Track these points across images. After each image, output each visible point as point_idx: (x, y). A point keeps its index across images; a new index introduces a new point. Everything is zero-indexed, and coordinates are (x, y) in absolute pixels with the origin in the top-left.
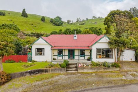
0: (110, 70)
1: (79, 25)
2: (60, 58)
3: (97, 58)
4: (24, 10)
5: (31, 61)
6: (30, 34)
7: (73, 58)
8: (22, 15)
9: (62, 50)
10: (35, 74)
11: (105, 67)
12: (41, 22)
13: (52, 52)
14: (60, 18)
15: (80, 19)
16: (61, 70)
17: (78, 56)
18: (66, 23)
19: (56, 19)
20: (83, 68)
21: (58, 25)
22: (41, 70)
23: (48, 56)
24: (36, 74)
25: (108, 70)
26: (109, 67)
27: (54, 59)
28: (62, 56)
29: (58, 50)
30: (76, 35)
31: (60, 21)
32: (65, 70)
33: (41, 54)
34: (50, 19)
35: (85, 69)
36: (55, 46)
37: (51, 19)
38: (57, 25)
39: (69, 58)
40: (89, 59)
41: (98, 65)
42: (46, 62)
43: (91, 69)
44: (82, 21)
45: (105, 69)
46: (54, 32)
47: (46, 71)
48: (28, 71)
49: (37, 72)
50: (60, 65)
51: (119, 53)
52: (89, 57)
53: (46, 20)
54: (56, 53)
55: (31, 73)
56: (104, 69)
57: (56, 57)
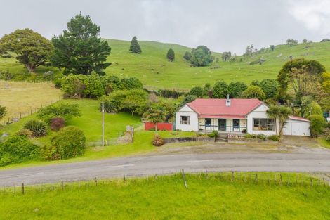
0: (266, 143)
1: (251, 64)
2: (208, 128)
3: (253, 129)
5: (175, 130)
6: (157, 91)
7: (225, 130)
8: (131, 50)
9: (210, 119)
10: (183, 141)
12: (166, 61)
13: (199, 122)
14: (205, 49)
15: (254, 48)
16: (209, 140)
17: (231, 127)
18: (221, 59)
19: (198, 52)
20: (233, 139)
21: (202, 65)
22: (189, 138)
23: (194, 126)
25: (263, 143)
26: (264, 140)
27: (201, 129)
28: (211, 126)
29: (206, 119)
30: (230, 100)
31: (206, 57)
32: (214, 140)
33: (186, 123)
34: (184, 54)
35: (236, 141)
36: (201, 115)
37: (187, 53)
38: (199, 65)
39: (219, 129)
40: (245, 131)
41: (253, 137)
42: (193, 132)
44: (260, 52)
45: (259, 141)
46: (197, 88)
47: (194, 140)
48: (177, 138)
50: (209, 136)
52: (245, 128)
53: (176, 56)
54: (203, 122)
55: (180, 140)
57: (203, 128)
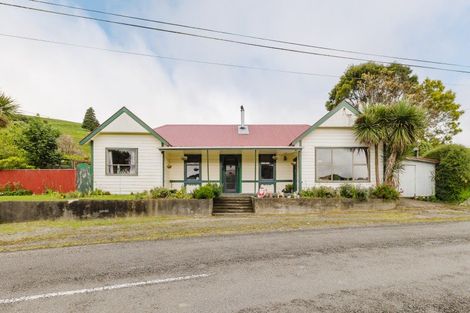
3: (317, 180)
4: (90, 112)
10: (96, 214)
11: (349, 200)
13: (166, 165)
17: (255, 181)
20: (273, 200)
22: (121, 202)
23: (150, 177)
24: (99, 217)
26: (360, 197)
28: (200, 183)
30: (246, 127)
32: (211, 206)
33: (126, 171)
35: (279, 205)
40: (290, 192)
41: (325, 194)
43: (301, 204)
45: (347, 204)
47: (140, 208)
48: (71, 201)
49: (106, 211)
50: (194, 195)
51: (392, 158)
52: (291, 183)
55: (79, 209)
56: (345, 203)
57: (178, 186)
